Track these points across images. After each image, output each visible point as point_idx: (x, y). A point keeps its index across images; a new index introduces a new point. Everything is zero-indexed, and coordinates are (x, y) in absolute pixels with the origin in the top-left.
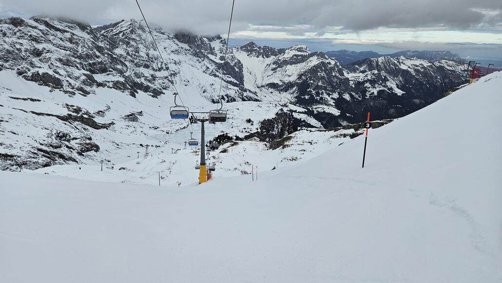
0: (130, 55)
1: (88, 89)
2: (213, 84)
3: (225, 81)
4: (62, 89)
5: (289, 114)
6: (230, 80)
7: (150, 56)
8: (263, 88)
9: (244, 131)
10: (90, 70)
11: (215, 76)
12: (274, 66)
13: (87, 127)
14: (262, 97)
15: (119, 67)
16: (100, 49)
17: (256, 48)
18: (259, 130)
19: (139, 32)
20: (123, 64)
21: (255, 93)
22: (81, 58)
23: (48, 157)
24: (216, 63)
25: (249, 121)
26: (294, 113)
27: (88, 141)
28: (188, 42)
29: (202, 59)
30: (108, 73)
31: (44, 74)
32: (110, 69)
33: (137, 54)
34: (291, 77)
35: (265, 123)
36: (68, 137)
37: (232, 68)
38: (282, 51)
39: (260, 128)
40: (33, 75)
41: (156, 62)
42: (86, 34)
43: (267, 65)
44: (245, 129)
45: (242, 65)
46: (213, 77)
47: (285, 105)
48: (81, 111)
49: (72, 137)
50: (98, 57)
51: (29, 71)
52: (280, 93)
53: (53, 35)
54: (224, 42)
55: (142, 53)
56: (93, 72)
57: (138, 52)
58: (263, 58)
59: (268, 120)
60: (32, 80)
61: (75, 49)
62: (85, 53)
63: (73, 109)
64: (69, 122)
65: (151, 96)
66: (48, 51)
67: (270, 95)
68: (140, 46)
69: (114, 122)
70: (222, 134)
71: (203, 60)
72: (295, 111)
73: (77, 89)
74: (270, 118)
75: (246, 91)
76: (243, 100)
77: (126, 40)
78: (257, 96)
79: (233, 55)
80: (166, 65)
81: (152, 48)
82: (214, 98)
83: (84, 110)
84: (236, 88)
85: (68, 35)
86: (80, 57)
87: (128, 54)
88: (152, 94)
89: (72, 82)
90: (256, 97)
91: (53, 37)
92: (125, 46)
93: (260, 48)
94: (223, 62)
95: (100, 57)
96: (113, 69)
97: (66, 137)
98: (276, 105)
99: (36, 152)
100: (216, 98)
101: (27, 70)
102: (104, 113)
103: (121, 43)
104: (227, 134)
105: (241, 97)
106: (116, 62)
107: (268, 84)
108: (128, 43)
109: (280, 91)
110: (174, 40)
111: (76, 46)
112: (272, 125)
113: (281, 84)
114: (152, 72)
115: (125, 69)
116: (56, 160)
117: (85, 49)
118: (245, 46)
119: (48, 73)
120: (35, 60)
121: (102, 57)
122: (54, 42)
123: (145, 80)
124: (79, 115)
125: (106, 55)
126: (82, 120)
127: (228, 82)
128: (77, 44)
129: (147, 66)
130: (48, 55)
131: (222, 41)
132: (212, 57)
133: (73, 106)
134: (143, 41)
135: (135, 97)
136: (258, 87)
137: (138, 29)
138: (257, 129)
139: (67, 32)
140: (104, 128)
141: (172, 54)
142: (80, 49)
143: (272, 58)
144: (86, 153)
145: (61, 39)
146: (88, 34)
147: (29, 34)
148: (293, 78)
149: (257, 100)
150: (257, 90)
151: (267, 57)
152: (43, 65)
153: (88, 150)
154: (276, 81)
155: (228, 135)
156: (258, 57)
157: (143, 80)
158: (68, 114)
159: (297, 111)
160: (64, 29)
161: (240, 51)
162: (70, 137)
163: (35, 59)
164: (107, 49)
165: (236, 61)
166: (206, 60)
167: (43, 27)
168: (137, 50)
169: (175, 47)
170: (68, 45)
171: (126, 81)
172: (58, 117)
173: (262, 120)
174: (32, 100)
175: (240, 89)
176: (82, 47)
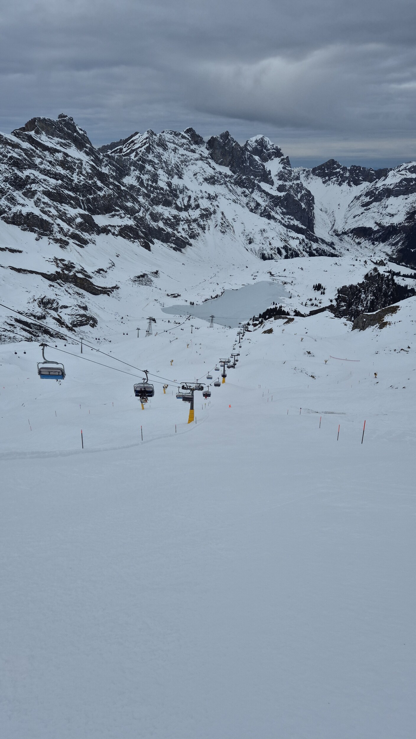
0: (144, 186)
1: (86, 236)
2: (264, 230)
3: (284, 225)
4: (51, 237)
5: (388, 276)
6: (292, 223)
7: (173, 186)
8: (345, 237)
9: (309, 303)
10: (89, 210)
11: (269, 217)
12: (367, 199)
13: (81, 291)
14: (342, 251)
15: (129, 204)
16: (102, 177)
17: (338, 170)
18: (334, 303)
19: (160, 150)
20: (135, 200)
21: (332, 245)
22: (77, 191)
23: (30, 332)
24: (272, 197)
25: (318, 287)
26: (395, 277)
27: (82, 312)
28: (230, 163)
29: (250, 190)
30: (113, 213)
31: (28, 214)
32: (117, 208)
33: (154, 184)
34: (395, 217)
35: (346, 291)
36: (55, 305)
37: (297, 204)
38: (382, 173)
39: (336, 300)
40: (14, 215)
41: (181, 196)
42: (84, 155)
43: (355, 197)
44: (311, 300)
45: (313, 198)
46: (265, 220)
47: (382, 263)
48: (74, 267)
49: (61, 304)
50: (100, 189)
51: (10, 209)
52: (373, 244)
53: (40, 157)
54: (286, 162)
55: (162, 184)
56: (94, 212)
57: (156, 183)
58: (350, 186)
59: (351, 287)
60: (13, 223)
61: (69, 176)
62: (82, 183)
63: (63, 264)
64: (58, 283)
65: (172, 249)
66: (34, 182)
67: (356, 247)
68: (160, 172)
69: (119, 285)
70: (274, 307)
71: (252, 192)
72: (398, 274)
73: (70, 236)
74: (355, 283)
75: (316, 240)
76: (311, 255)
77: (140, 162)
78: (334, 249)
79: (298, 182)
80: (195, 200)
81: (177, 174)
82: (265, 252)
83: (78, 268)
84: (301, 236)
85: (60, 156)
86: (75, 189)
87: (141, 183)
88: (174, 246)
89: (65, 226)
90: (332, 251)
91: (39, 160)
92: (137, 173)
93: (344, 169)
94: (282, 194)
95: (102, 189)
96: (121, 208)
97: (52, 304)
98: (366, 262)
99: (13, 322)
100: (268, 252)
101: (7, 210)
102: (106, 272)
103: (132, 168)
104: (281, 307)
105: (308, 250)
106: (125, 197)
107: (354, 229)
108: (142, 169)
109: (373, 241)
110: (210, 161)
111: (70, 173)
112: (357, 295)
113: (376, 228)
114: (175, 212)
115: (137, 207)
116: (38, 336)
117: (82, 178)
118: (320, 168)
119: (33, 213)
120: (18, 195)
121: (106, 189)
122: (42, 167)
123: (165, 224)
124: (71, 274)
125: (111, 187)
126: (75, 281)
127: (289, 227)
128: (72, 170)
129: (167, 204)
130: (34, 187)
131: (282, 160)
132: (265, 186)
133: (63, 260)
134: (164, 165)
135: (150, 250)
136: (337, 235)
137: (158, 145)
138: (331, 301)
139: (59, 151)
140: (105, 293)
141: (205, 184)
142: (75, 177)
143: (365, 186)
144: (79, 328)
145: (50, 162)
146: (87, 154)
147: (9, 155)
148: (399, 219)
149: (333, 255)
150: (336, 240)
151: (357, 183)
152: (27, 201)
153: (82, 324)
154: (370, 224)
155: (283, 309)
156: (340, 184)
157: (161, 224)
158: (57, 272)
159: (402, 274)
160: (55, 147)
161: (311, 176)
162: (58, 303)
163: (17, 192)
164: (113, 177)
165: (303, 192)
166: (256, 191)
167: (26, 145)
168: (155, 178)
169: (210, 172)
170: (60, 170)
171: (137, 226)
172: (44, 275)
173: (340, 286)
174: (12, 251)
175: (307, 238)
176: (78, 175)
